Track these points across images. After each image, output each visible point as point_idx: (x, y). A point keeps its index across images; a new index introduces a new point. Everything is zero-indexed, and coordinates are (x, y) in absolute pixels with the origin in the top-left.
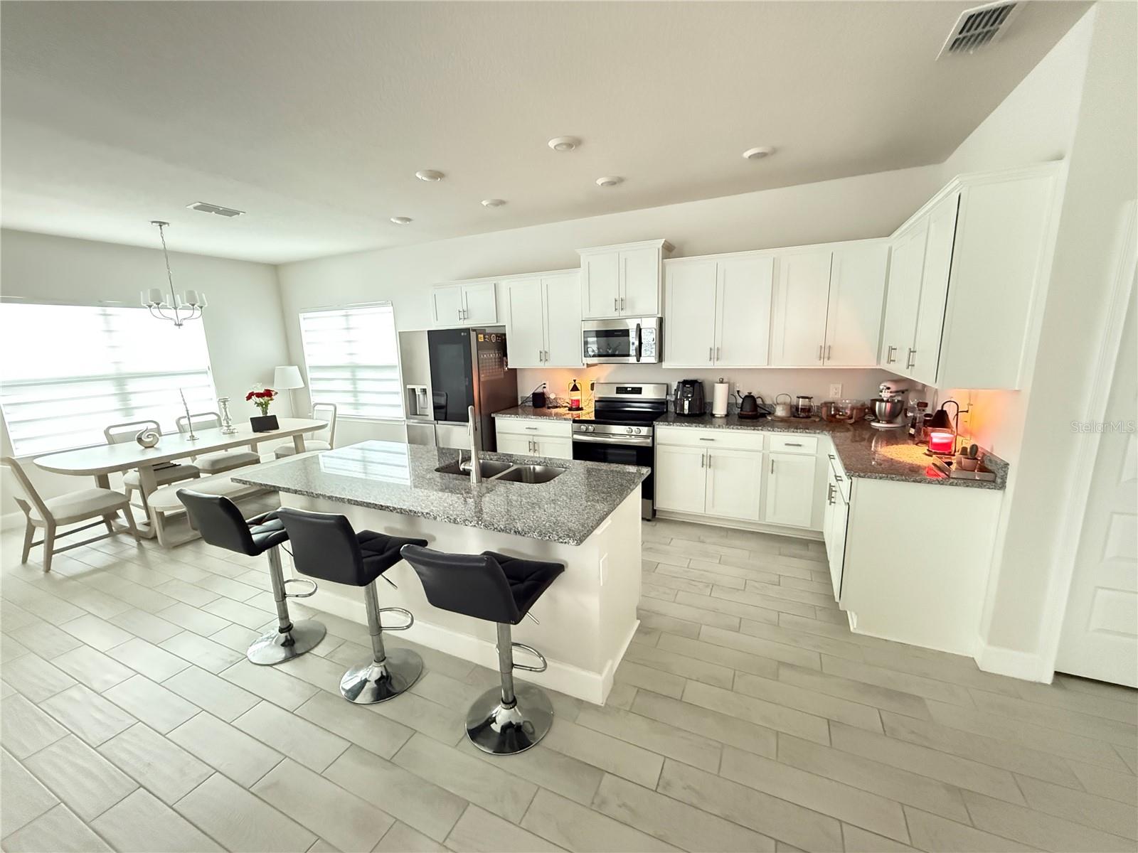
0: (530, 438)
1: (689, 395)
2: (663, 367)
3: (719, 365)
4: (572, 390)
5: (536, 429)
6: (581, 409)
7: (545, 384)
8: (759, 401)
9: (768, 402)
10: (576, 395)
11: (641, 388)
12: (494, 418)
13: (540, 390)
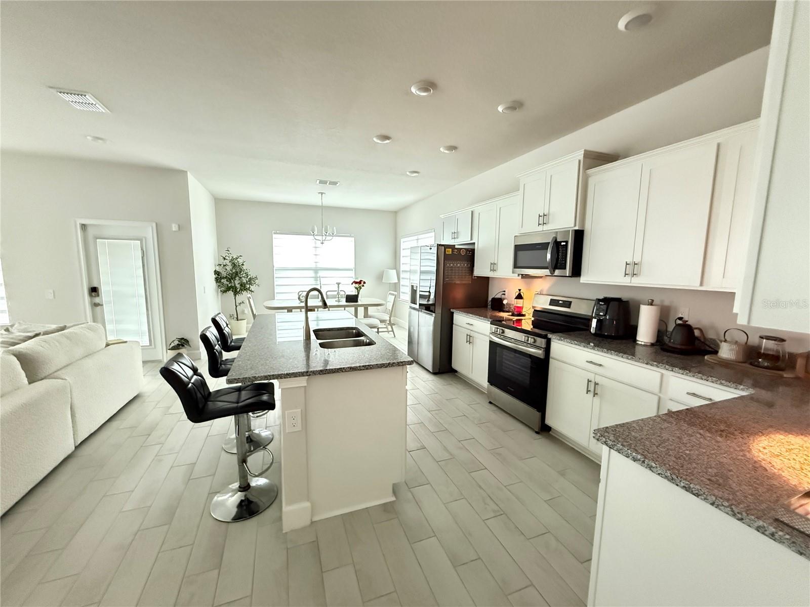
0: (469, 332)
1: (601, 314)
2: (581, 282)
3: (636, 282)
4: (516, 298)
5: (472, 325)
6: (524, 315)
7: (504, 291)
8: (697, 333)
9: (711, 335)
10: (519, 303)
11: (570, 302)
12: (453, 313)
13: (498, 296)
